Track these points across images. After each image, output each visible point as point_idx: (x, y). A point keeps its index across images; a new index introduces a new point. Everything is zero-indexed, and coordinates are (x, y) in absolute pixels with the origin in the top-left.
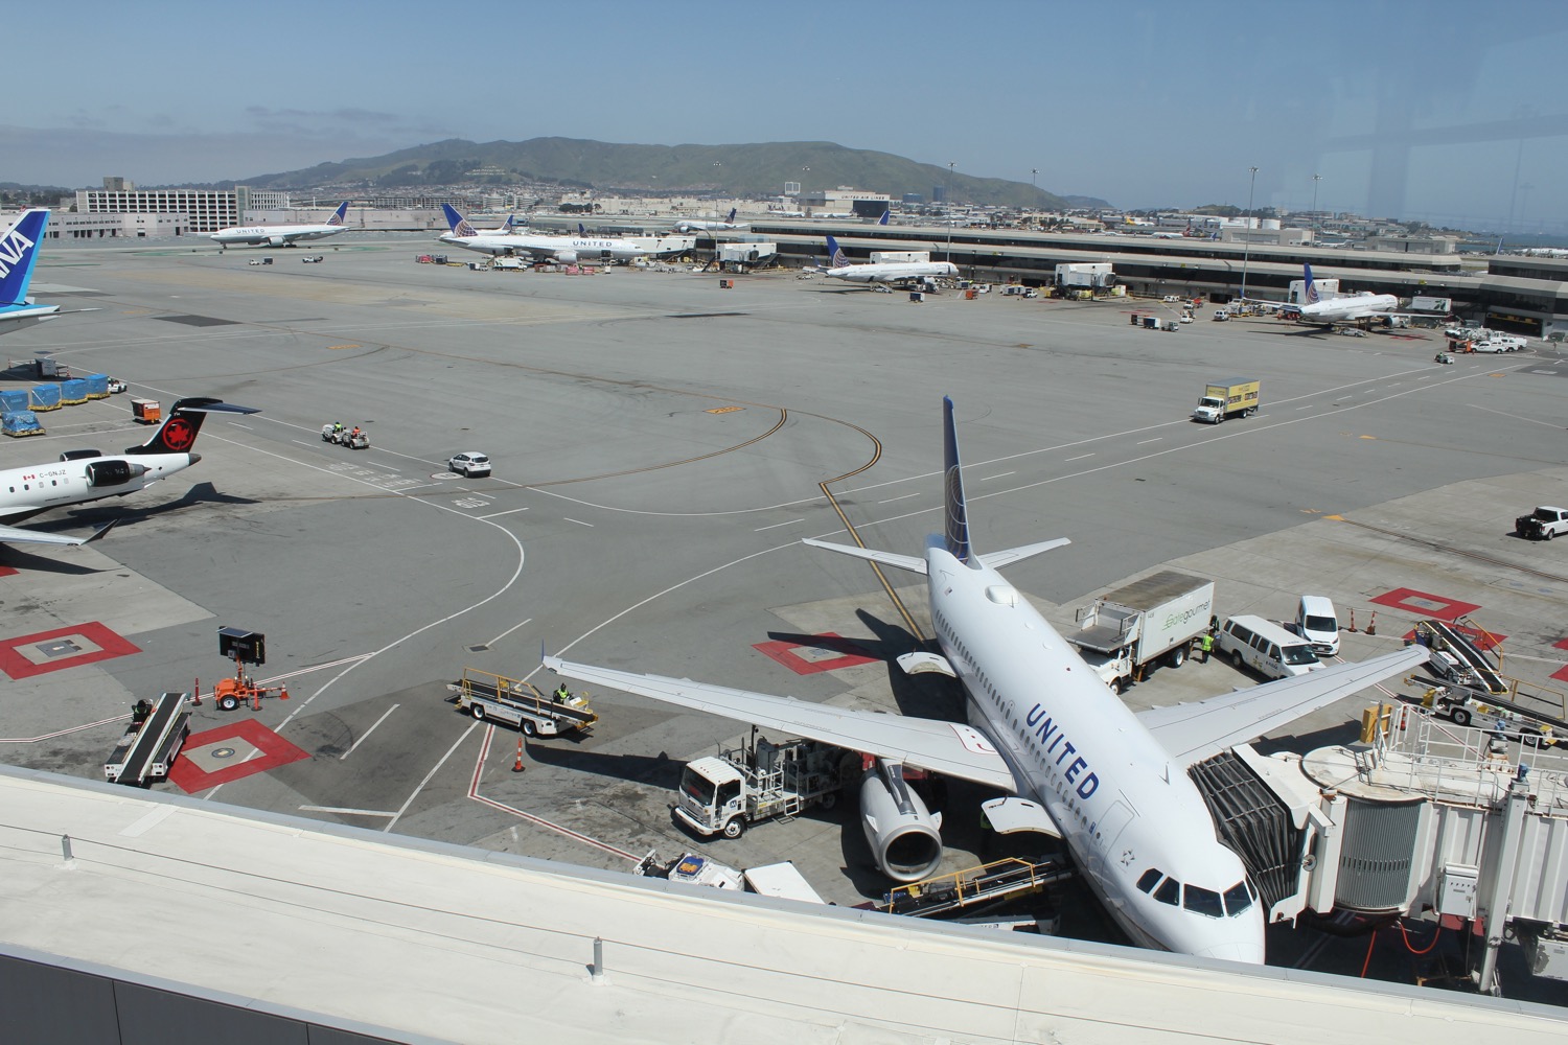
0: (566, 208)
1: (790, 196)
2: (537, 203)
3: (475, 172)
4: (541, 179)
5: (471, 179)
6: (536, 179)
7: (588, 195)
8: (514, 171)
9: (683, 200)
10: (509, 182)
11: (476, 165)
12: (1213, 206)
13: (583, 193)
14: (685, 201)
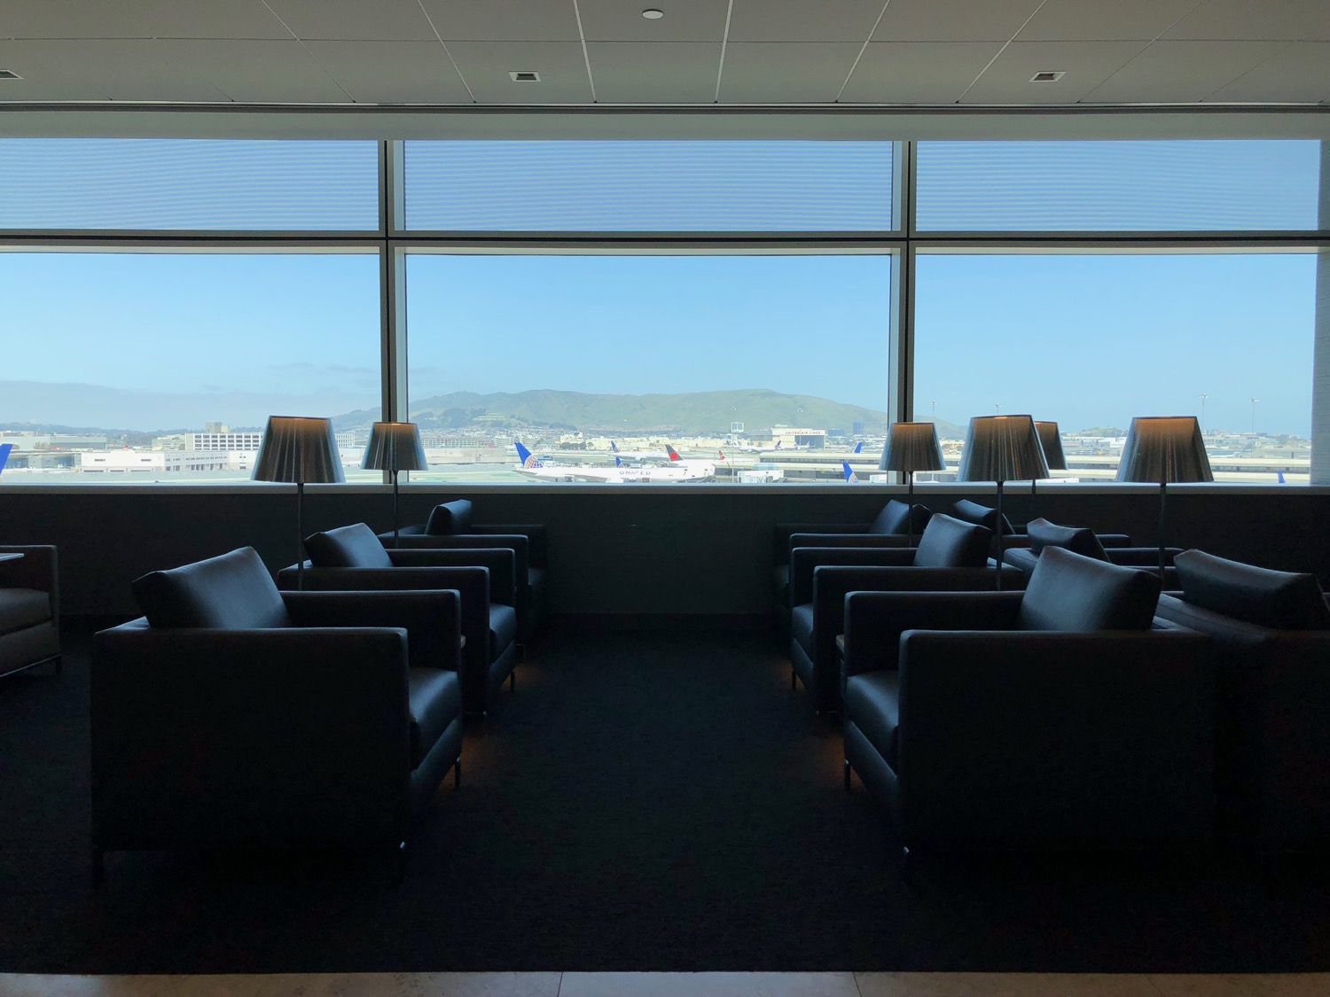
0: (565, 446)
1: (735, 433)
2: (539, 442)
3: (481, 418)
4: (534, 423)
5: (478, 423)
6: (531, 423)
7: (581, 435)
8: (513, 417)
9: (658, 439)
10: (509, 426)
11: (482, 412)
12: (1097, 429)
13: (576, 434)
14: (660, 439)
